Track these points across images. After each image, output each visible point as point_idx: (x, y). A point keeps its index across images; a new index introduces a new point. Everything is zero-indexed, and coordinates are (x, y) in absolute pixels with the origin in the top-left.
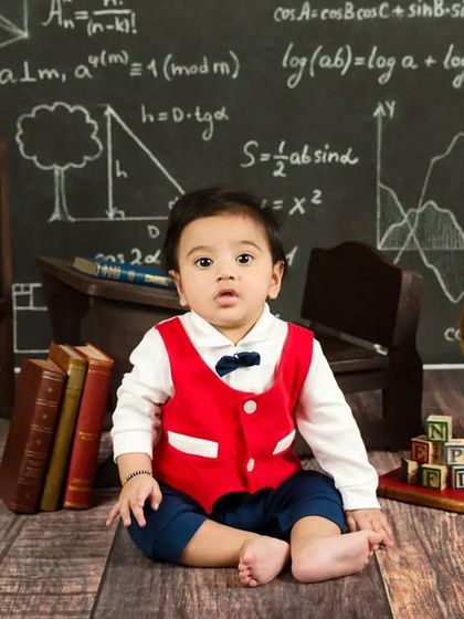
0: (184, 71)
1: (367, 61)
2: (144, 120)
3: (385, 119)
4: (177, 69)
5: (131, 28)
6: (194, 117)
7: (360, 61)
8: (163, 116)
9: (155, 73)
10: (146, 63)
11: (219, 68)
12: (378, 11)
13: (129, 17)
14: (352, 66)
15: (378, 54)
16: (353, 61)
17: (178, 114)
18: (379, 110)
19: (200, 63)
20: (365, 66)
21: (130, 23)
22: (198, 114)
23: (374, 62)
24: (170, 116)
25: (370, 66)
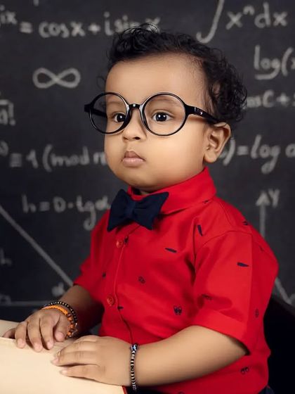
0: (64, 162)
1: (250, 150)
2: (26, 209)
3: (269, 208)
4: (57, 160)
5: (9, 119)
6: (75, 207)
7: (243, 150)
8: (45, 206)
9: (35, 164)
10: (25, 153)
11: (100, 159)
12: (262, 100)
13: (6, 108)
14: (235, 156)
15: (262, 143)
16: (236, 150)
17: (60, 204)
18: (262, 200)
19: (80, 153)
20: (248, 156)
21: (8, 114)
22: (79, 204)
23: (258, 151)
24: (52, 206)
25: (254, 155)
